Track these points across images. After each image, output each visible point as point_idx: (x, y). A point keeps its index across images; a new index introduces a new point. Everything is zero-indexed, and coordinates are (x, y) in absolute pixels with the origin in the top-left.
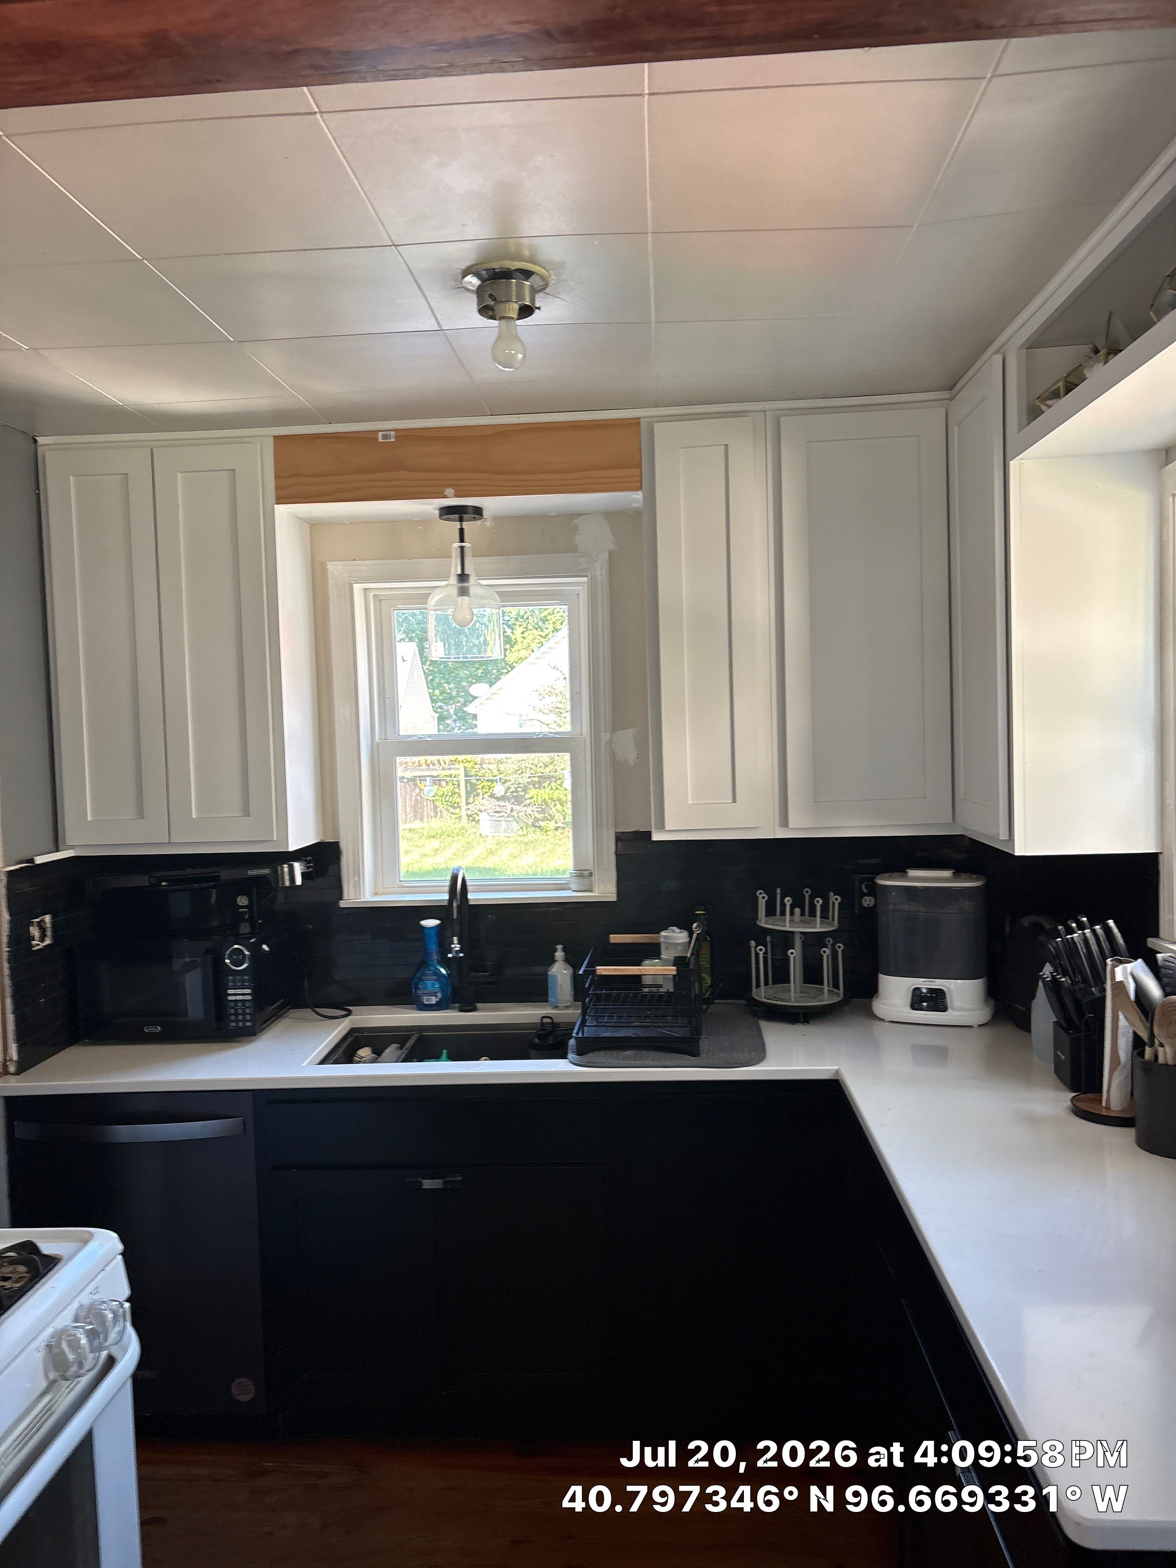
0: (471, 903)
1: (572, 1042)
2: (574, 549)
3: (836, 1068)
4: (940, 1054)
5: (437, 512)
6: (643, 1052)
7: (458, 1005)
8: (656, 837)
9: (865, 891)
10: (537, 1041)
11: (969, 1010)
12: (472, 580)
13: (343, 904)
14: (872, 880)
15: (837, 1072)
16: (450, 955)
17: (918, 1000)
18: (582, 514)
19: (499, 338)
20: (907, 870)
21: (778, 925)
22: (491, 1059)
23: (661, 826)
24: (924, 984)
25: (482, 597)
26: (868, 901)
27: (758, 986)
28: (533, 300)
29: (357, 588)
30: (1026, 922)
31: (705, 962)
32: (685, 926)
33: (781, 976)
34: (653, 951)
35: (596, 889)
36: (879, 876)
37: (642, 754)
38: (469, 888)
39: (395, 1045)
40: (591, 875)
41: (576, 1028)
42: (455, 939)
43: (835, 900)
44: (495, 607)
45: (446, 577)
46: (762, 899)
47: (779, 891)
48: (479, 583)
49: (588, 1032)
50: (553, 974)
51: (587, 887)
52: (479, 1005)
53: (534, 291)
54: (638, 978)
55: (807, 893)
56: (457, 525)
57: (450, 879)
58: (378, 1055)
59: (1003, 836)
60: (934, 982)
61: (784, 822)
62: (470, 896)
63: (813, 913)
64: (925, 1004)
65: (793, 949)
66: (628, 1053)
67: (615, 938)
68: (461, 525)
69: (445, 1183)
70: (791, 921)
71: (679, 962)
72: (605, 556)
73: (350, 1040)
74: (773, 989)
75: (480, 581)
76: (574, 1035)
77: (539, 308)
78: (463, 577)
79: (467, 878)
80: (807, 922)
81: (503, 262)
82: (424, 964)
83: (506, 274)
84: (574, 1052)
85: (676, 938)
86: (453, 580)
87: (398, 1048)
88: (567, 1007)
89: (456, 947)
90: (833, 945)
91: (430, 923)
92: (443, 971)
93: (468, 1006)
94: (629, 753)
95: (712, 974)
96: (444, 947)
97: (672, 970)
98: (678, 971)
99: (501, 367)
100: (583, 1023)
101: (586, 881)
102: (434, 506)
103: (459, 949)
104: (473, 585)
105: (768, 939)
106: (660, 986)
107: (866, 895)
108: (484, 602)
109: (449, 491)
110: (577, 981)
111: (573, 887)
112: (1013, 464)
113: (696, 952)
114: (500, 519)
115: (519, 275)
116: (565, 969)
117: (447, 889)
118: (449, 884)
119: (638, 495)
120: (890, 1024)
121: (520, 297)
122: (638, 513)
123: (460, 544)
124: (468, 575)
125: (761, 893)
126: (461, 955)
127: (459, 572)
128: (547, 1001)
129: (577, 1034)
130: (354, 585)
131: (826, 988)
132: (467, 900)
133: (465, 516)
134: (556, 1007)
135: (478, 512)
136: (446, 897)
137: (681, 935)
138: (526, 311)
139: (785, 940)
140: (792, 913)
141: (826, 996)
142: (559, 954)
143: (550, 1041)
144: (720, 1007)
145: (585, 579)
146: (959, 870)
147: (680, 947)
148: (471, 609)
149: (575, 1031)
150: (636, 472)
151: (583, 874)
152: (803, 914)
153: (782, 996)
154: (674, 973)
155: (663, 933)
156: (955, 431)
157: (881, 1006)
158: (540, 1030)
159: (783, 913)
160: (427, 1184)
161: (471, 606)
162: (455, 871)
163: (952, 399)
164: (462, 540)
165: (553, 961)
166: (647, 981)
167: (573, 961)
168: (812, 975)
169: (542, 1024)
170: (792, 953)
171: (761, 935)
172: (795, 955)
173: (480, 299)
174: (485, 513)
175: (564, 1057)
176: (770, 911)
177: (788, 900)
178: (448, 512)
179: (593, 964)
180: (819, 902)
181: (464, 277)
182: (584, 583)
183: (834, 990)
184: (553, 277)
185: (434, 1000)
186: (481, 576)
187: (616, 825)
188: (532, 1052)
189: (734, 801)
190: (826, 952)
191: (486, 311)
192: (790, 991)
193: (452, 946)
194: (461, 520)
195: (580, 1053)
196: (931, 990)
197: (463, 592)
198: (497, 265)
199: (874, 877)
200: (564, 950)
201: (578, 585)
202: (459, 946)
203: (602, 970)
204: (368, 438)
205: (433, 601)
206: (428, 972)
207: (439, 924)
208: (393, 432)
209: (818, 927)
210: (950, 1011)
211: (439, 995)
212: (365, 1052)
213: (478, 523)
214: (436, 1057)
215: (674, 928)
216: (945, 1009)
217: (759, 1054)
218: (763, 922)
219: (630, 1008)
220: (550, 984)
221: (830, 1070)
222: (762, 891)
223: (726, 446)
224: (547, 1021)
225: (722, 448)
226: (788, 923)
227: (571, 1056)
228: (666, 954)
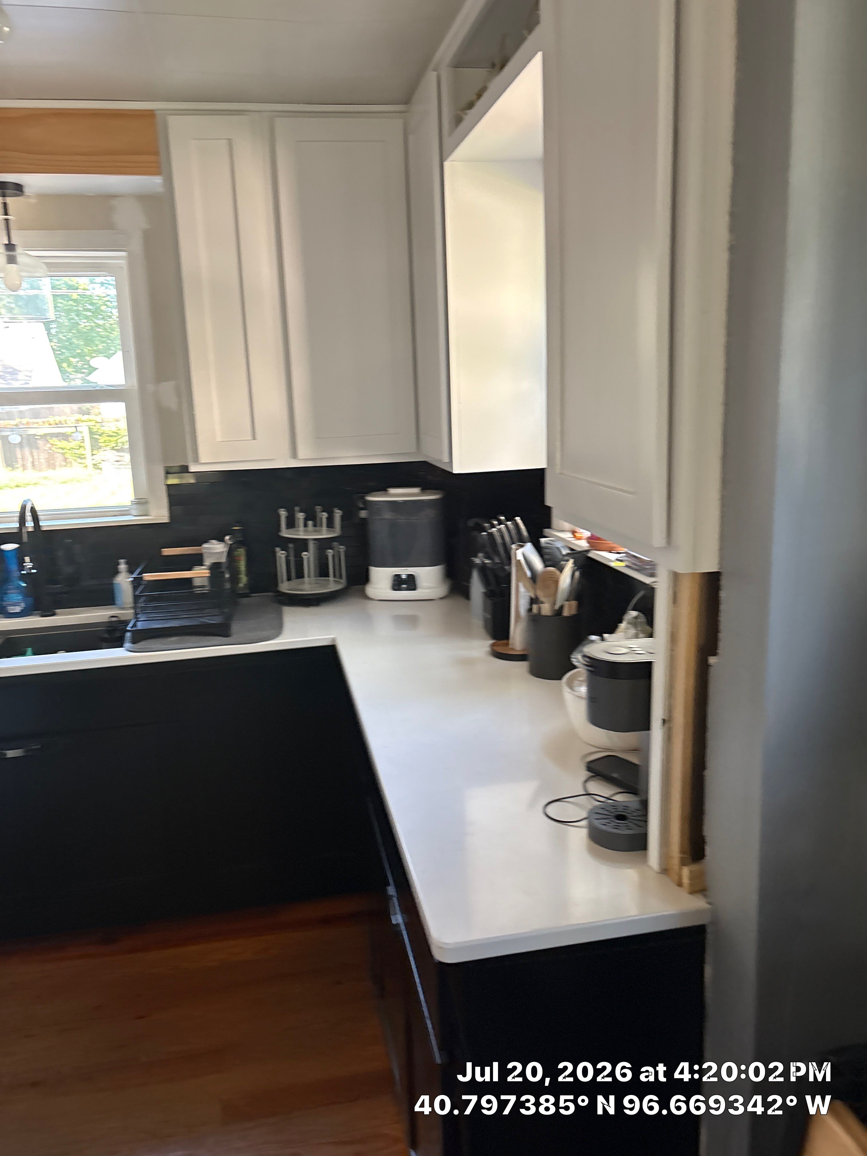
0: (45, 529)
1: (128, 634)
2: (113, 227)
3: (333, 636)
4: (412, 621)
6: (186, 638)
7: (39, 612)
8: (193, 469)
9: (360, 506)
10: (106, 635)
11: (435, 588)
12: (20, 250)
14: (363, 498)
15: (334, 640)
16: (26, 572)
17: (398, 583)
18: (117, 196)
20: (388, 489)
21: (295, 535)
22: (67, 652)
23: (196, 460)
24: (404, 572)
25: (29, 266)
26: (363, 514)
27: (282, 581)
30: (471, 523)
31: (242, 565)
32: (221, 540)
33: (298, 573)
34: (198, 560)
35: (152, 513)
36: (368, 495)
37: (178, 402)
38: (41, 517)
40: (147, 502)
41: (132, 622)
42: (28, 559)
43: (338, 514)
44: (45, 276)
46: (283, 513)
47: (296, 508)
48: (26, 253)
49: (140, 626)
50: (119, 582)
51: (144, 512)
52: (57, 611)
54: (189, 580)
55: (318, 508)
57: (18, 509)
59: (446, 459)
60: (409, 569)
61: (294, 455)
62: (42, 523)
63: (320, 524)
64: (404, 586)
65: (307, 551)
66: (173, 639)
67: (167, 552)
68: (4, 200)
69: (26, 752)
70: (305, 531)
71: (215, 567)
72: (139, 234)
74: (295, 583)
76: (130, 629)
78: (10, 247)
79: (37, 508)
80: (317, 531)
82: (7, 580)
84: (128, 642)
85: (215, 549)
88: (128, 608)
89: (29, 565)
90: (337, 547)
91: (10, 546)
92: (22, 585)
93: (48, 612)
94: (170, 401)
95: (250, 575)
96: (21, 566)
98: (211, 573)
100: (135, 620)
101: (144, 507)
103: (31, 566)
104: (20, 254)
105: (288, 545)
106: (203, 586)
107: (363, 509)
111: (134, 512)
112: (447, 164)
113: (230, 558)
114: (42, 197)
116: (127, 577)
117: (15, 519)
119: (158, 180)
120: (377, 602)
122: (160, 196)
123: (5, 217)
124: (15, 245)
126: (34, 571)
127: (6, 242)
128: (114, 604)
129: (132, 628)
131: (331, 578)
132: (39, 526)
133: (7, 191)
134: (120, 609)
135: (19, 188)
136: (16, 525)
137: (217, 546)
139: (302, 545)
140: (306, 525)
141: (332, 585)
142: (123, 566)
143: (114, 635)
144: (256, 598)
145: (123, 254)
146: (425, 487)
147: (217, 556)
148: (20, 277)
149: (131, 625)
150: (154, 158)
151: (141, 502)
152: (315, 525)
153: (299, 587)
154: (208, 575)
155: (205, 546)
157: (373, 590)
158: (110, 626)
159: (298, 525)
160: (10, 754)
161: (20, 273)
162: (23, 503)
163: (408, 111)
164: (6, 213)
165: (116, 572)
166: (197, 582)
167: (131, 571)
168: (322, 571)
169: (110, 622)
170: (305, 555)
171: (284, 543)
172: (309, 557)
174: (26, 189)
175: (121, 646)
176: (289, 524)
177: (303, 515)
179: (140, 574)
180: (325, 515)
182: (122, 256)
183: (339, 580)
185: (17, 609)
186: (27, 247)
187: (165, 461)
188: (104, 644)
189: (254, 438)
190: (330, 553)
192: (304, 583)
193: (26, 564)
194: (4, 195)
195: (134, 641)
196: (408, 576)
197: (12, 260)
199: (364, 496)
200: (127, 563)
201: (119, 258)
202: (31, 564)
203: (148, 577)
206: (10, 586)
207: (16, 548)
209: (325, 534)
210: (419, 590)
211: (23, 605)
213: (21, 198)
214: (23, 653)
215: (214, 541)
216: (416, 589)
217: (278, 630)
218: (285, 533)
219: (184, 604)
220: (116, 591)
221: (328, 639)
222: (283, 509)
223: (230, 141)
224: (114, 619)
225: (225, 142)
226: (301, 533)
227: (127, 645)
228: (208, 562)
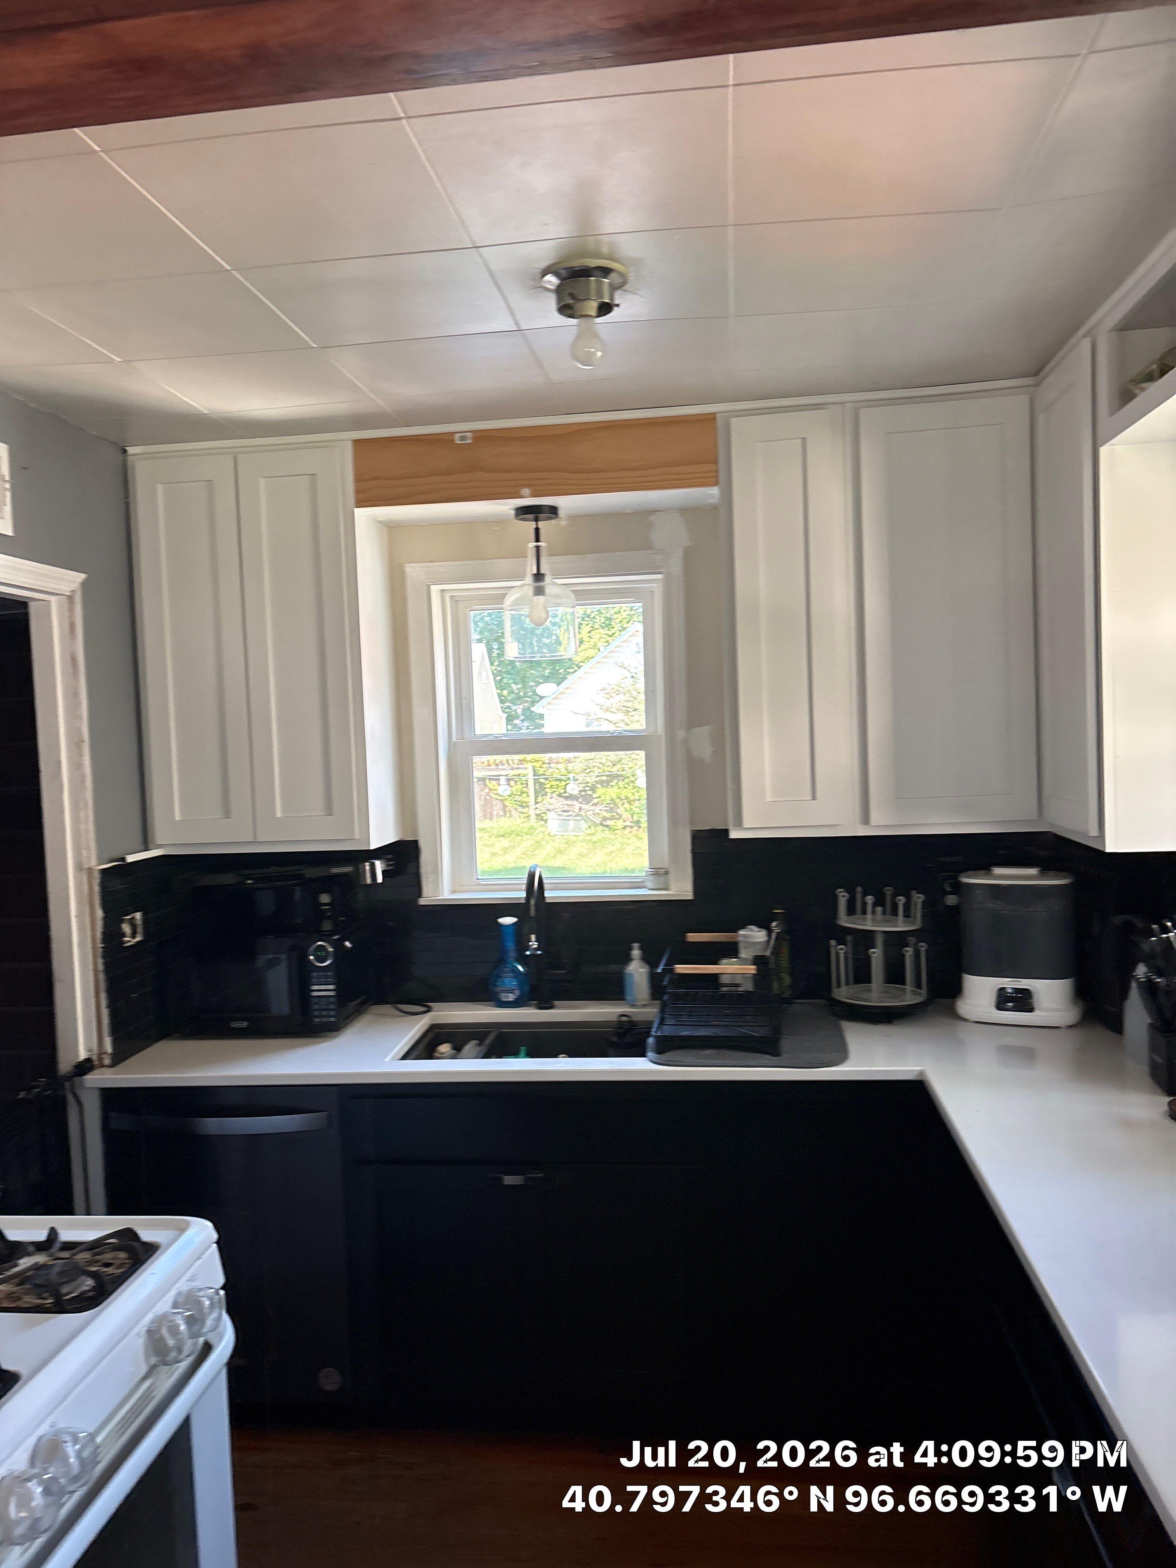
0: (548, 901)
1: (651, 1040)
2: (647, 545)
3: (920, 1068)
4: (1027, 1055)
5: (513, 512)
6: (724, 1052)
7: (535, 1002)
8: (734, 835)
9: (949, 889)
10: (615, 1039)
11: (1058, 1010)
12: (548, 579)
13: (422, 902)
14: (955, 878)
15: (922, 1073)
16: (528, 953)
17: (1004, 1000)
18: (657, 511)
19: (578, 337)
20: (991, 868)
21: (859, 924)
22: (570, 1057)
23: (739, 824)
24: (1010, 984)
25: (557, 596)
26: (951, 900)
27: (839, 986)
28: (612, 298)
29: (435, 589)
30: (1118, 921)
31: (784, 961)
32: (764, 925)
33: (862, 975)
34: (731, 950)
35: (672, 887)
36: (964, 874)
37: (719, 751)
38: (546, 886)
39: (474, 1042)
40: (667, 873)
41: (655, 1025)
42: (533, 937)
43: (918, 898)
44: (570, 605)
45: (522, 577)
46: (843, 897)
47: (859, 889)
48: (554, 582)
49: (667, 1031)
50: (630, 972)
51: (661, 885)
52: (556, 1003)
53: (614, 288)
54: (715, 977)
55: (889, 891)
56: (533, 525)
57: (527, 877)
58: (458, 1051)
59: (1093, 832)
60: (1020, 982)
61: (866, 819)
62: (547, 894)
63: (895, 912)
64: (1011, 1004)
65: (875, 949)
66: (708, 1052)
67: (692, 937)
68: (537, 524)
69: (526, 1180)
70: (874, 920)
71: (758, 961)
72: (680, 553)
73: (430, 1035)
74: (855, 989)
75: (555, 580)
76: (653, 1033)
77: (617, 305)
78: (539, 576)
79: (543, 876)
80: (890, 922)
81: (584, 260)
82: (501, 961)
83: (585, 273)
84: (652, 1051)
85: (757, 937)
86: (529, 579)
87: (476, 1045)
88: (644, 1006)
89: (535, 945)
90: (916, 944)
91: (508, 920)
92: (520, 968)
93: (545, 1004)
94: (705, 750)
95: (792, 973)
96: (522, 944)
97: (752, 969)
98: (758, 970)
99: (580, 366)
100: (662, 1022)
101: (662, 879)
102: (508, 507)
103: (536, 946)
104: (548, 584)
105: (849, 938)
106: (738, 985)
107: (949, 893)
108: (559, 601)
109: (526, 491)
110: (655, 981)
111: (649, 885)
112: (1103, 449)
113: (776, 951)
114: (576, 518)
115: (598, 273)
116: (642, 968)
117: (524, 887)
118: (526, 882)
119: (714, 491)
120: (974, 1024)
121: (600, 294)
122: (714, 508)
123: (535, 544)
124: (543, 575)
125: (841, 892)
126: (539, 952)
127: (535, 571)
128: (623, 999)
129: (656, 1032)
130: (432, 586)
131: (908, 988)
132: (544, 897)
133: (541, 515)
134: (633, 1006)
135: (553, 511)
136: (523, 894)
137: (758, 934)
138: (605, 309)
139: (866, 939)
140: (874, 913)
141: (909, 996)
142: (636, 953)
143: (628, 1039)
144: (800, 1007)
145: (660, 576)
146: (1047, 867)
147: (759, 947)
148: (546, 608)
149: (654, 1029)
150: (712, 467)
151: (659, 873)
152: (884, 913)
153: (865, 995)
154: (754, 972)
155: (742, 932)
156: (1041, 419)
157: (965, 1006)
158: (620, 1028)
159: (864, 912)
160: (509, 1180)
161: (548, 605)
162: (532, 869)
163: (1037, 385)
164: (537, 539)
165: (629, 959)
166: (724, 980)
167: (650, 959)
168: (895, 975)
169: (620, 1022)
170: (872, 952)
171: (842, 934)
172: (877, 955)
173: (559, 299)
174: (561, 513)
175: (642, 1055)
176: (851, 911)
177: (870, 899)
178: (524, 512)
179: (671, 962)
180: (901, 900)
181: (543, 276)
182: (658, 580)
183: (917, 990)
184: (632, 274)
185: (511, 997)
186: (557, 575)
187: (692, 823)
188: (610, 1050)
189: (814, 798)
190: (909, 952)
191: (566, 310)
192: (870, 991)
193: (530, 943)
194: (537, 520)
195: (660, 1050)
196: (1017, 991)
197: (539, 591)
198: (577, 263)
199: (958, 875)
200: (641, 948)
201: (654, 582)
202: (537, 943)
203: (680, 969)
204: (445, 440)
205: (509, 601)
206: (505, 969)
207: (517, 922)
208: (469, 434)
209: (900, 926)
210: (1037, 1013)
211: (517, 992)
212: (445, 1048)
213: (553, 522)
214: (514, 1054)
215: (753, 927)
216: (1031, 1010)
217: (841, 1055)
218: (844, 921)
219: (708, 1007)
220: (627, 983)
221: (914, 1071)
222: (842, 890)
223: (804, 439)
224: (624, 1019)
225: (799, 441)
226: (869, 922)
227: (650, 1054)
228: (745, 953)
